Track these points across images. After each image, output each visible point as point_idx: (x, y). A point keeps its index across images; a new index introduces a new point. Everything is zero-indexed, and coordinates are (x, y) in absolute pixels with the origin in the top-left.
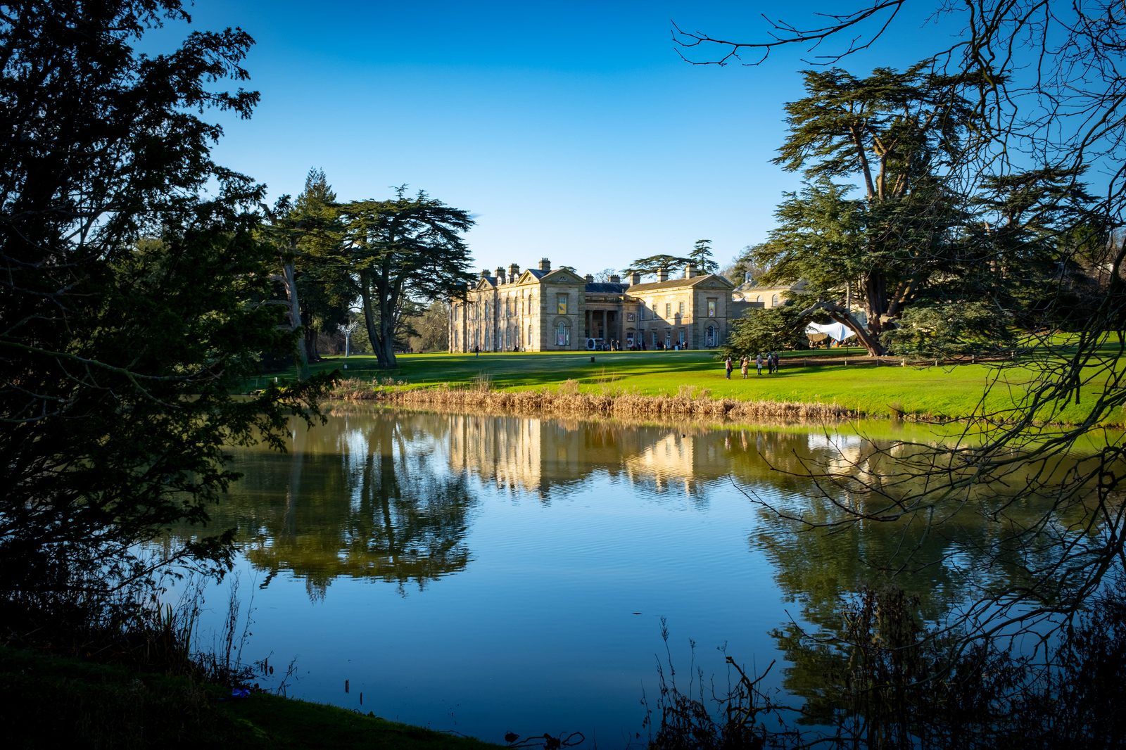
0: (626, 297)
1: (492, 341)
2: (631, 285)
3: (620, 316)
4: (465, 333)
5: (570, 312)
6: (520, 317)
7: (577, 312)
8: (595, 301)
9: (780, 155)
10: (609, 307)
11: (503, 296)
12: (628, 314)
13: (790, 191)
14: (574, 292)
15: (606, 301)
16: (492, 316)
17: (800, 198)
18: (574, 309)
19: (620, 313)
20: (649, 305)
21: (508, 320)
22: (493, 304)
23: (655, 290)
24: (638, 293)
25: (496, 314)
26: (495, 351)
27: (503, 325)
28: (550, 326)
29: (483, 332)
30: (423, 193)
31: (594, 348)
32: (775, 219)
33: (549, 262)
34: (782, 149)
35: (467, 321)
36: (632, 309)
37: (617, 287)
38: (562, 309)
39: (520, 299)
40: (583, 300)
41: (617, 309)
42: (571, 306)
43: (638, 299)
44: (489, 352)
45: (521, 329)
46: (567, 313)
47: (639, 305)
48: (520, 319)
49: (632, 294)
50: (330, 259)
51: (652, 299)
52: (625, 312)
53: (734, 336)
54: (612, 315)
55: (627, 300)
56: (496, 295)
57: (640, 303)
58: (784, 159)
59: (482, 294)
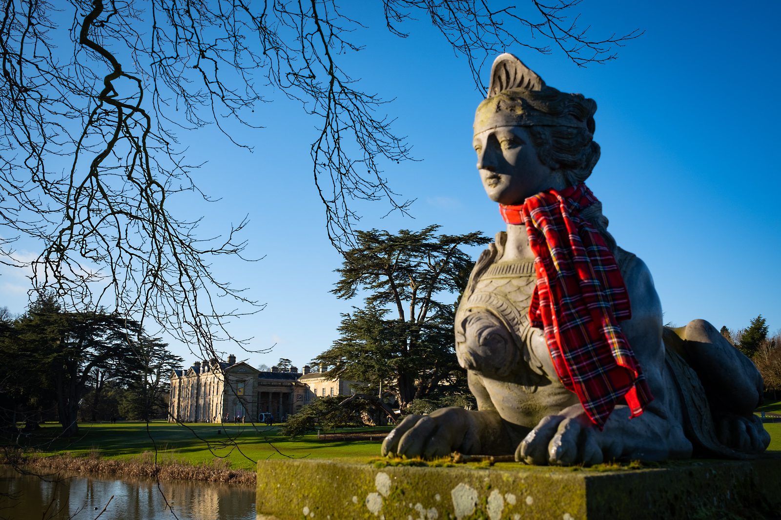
0: (297, 383)
1: (194, 415)
2: (304, 374)
3: (292, 397)
4: (179, 407)
5: (246, 394)
6: (212, 396)
7: (251, 394)
8: (274, 386)
9: (336, 288)
10: (284, 390)
11: (203, 380)
12: (298, 395)
13: (345, 313)
14: (250, 379)
15: (282, 386)
16: (195, 396)
17: (353, 318)
18: (250, 391)
19: (292, 394)
20: (312, 389)
21: (205, 399)
22: (196, 387)
23: (316, 379)
24: (305, 380)
25: (198, 394)
26: (196, 421)
27: (201, 402)
28: (230, 404)
29: (189, 407)
30: (104, 308)
31: (263, 420)
32: (338, 332)
33: (235, 358)
34: (339, 283)
35: (181, 399)
36: (301, 391)
37: (293, 376)
38: (240, 391)
39: (212, 384)
40: (256, 385)
41: (290, 392)
42: (245, 390)
43: (306, 384)
44: (191, 422)
45: (211, 406)
46: (244, 395)
47: (306, 388)
48: (212, 399)
49: (303, 381)
50: (21, 354)
51: (314, 385)
52: (295, 394)
53: (289, 418)
54: (287, 396)
55: (298, 385)
56: (199, 380)
57: (307, 387)
58: (340, 290)
59: (190, 379)
